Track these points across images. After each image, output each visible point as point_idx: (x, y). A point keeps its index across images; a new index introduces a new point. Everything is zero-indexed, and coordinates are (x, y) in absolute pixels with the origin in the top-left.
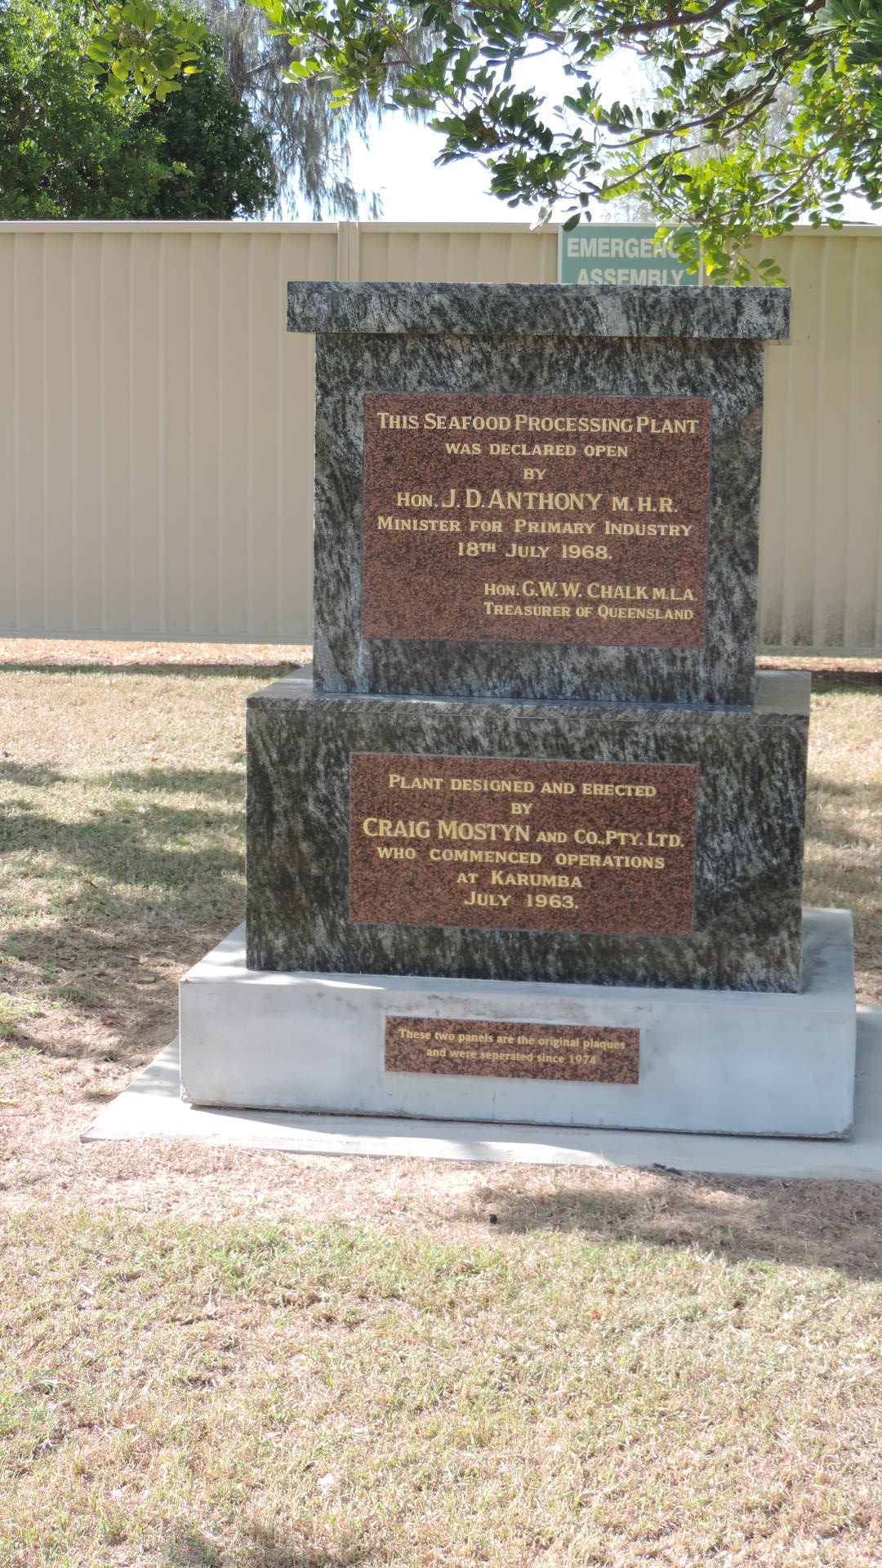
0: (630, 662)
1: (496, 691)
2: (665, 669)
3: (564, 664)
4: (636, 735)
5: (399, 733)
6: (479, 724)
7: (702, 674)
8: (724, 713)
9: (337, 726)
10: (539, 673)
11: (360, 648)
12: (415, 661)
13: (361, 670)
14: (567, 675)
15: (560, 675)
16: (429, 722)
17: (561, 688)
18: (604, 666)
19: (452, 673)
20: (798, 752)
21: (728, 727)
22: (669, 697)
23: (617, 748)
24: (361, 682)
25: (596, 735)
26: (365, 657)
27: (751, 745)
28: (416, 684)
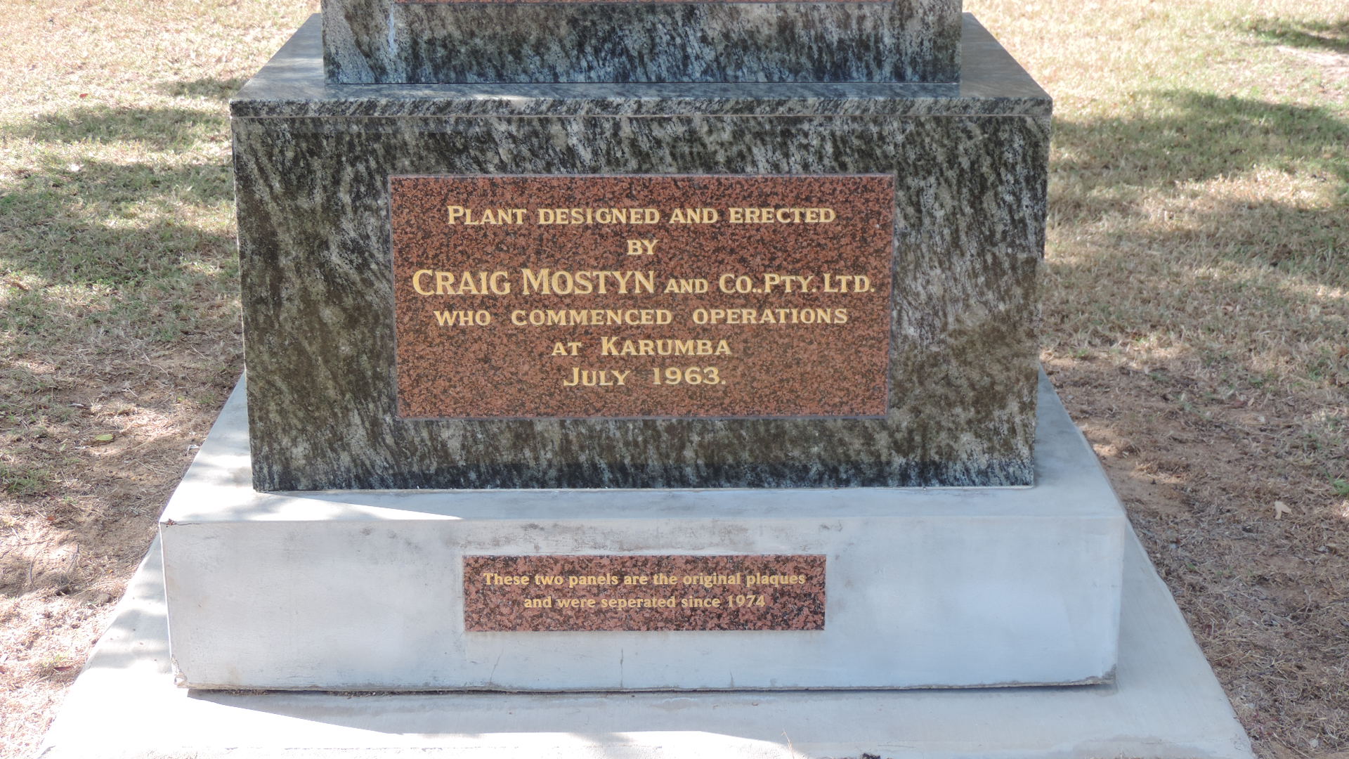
0: (785, 27)
1: (593, 74)
2: (834, 35)
3: (690, 32)
4: (806, 135)
5: (458, 145)
6: (576, 127)
7: (888, 40)
8: (930, 100)
9: (367, 140)
10: (654, 45)
11: (392, 17)
12: (472, 34)
13: (394, 49)
14: (694, 47)
15: (683, 47)
16: (503, 127)
17: (685, 66)
18: (747, 32)
19: (527, 50)
20: (1035, 152)
21: (937, 120)
22: (840, 72)
23: (778, 155)
24: (397, 74)
25: (748, 137)
26: (400, 31)
27: (969, 144)
28: (475, 68)
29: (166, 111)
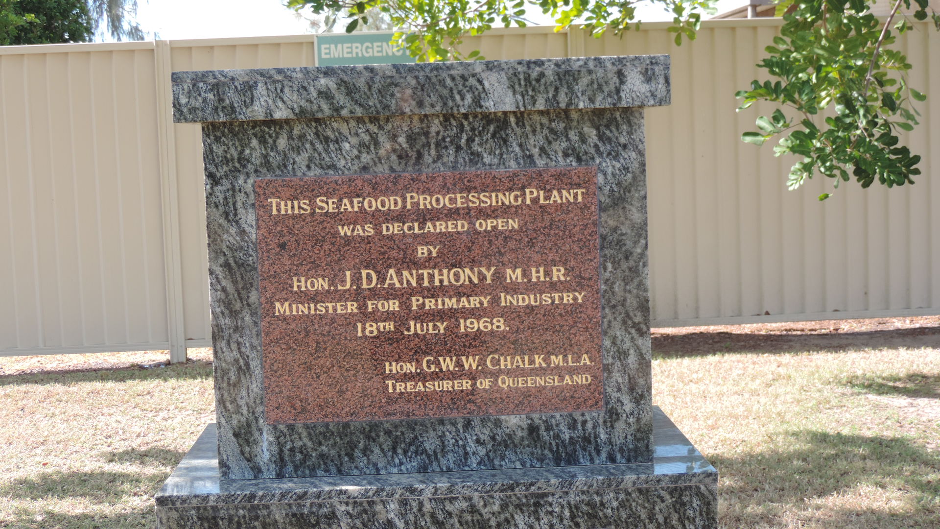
0: (533, 430)
1: (403, 468)
2: (566, 435)
3: (468, 437)
4: (551, 505)
5: (313, 521)
6: (393, 506)
7: (603, 436)
8: (635, 477)
9: (250, 519)
10: (444, 447)
11: (265, 434)
12: (320, 444)
13: (266, 456)
14: (472, 447)
15: (464, 447)
16: (343, 508)
17: (466, 459)
18: (507, 435)
19: (357, 453)
20: (708, 509)
21: (640, 491)
22: (572, 460)
23: (532, 519)
24: (269, 473)
25: (511, 508)
26: (270, 443)
27: (663, 505)
28: (323, 466)
29: (102, 474)
